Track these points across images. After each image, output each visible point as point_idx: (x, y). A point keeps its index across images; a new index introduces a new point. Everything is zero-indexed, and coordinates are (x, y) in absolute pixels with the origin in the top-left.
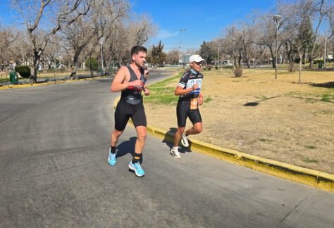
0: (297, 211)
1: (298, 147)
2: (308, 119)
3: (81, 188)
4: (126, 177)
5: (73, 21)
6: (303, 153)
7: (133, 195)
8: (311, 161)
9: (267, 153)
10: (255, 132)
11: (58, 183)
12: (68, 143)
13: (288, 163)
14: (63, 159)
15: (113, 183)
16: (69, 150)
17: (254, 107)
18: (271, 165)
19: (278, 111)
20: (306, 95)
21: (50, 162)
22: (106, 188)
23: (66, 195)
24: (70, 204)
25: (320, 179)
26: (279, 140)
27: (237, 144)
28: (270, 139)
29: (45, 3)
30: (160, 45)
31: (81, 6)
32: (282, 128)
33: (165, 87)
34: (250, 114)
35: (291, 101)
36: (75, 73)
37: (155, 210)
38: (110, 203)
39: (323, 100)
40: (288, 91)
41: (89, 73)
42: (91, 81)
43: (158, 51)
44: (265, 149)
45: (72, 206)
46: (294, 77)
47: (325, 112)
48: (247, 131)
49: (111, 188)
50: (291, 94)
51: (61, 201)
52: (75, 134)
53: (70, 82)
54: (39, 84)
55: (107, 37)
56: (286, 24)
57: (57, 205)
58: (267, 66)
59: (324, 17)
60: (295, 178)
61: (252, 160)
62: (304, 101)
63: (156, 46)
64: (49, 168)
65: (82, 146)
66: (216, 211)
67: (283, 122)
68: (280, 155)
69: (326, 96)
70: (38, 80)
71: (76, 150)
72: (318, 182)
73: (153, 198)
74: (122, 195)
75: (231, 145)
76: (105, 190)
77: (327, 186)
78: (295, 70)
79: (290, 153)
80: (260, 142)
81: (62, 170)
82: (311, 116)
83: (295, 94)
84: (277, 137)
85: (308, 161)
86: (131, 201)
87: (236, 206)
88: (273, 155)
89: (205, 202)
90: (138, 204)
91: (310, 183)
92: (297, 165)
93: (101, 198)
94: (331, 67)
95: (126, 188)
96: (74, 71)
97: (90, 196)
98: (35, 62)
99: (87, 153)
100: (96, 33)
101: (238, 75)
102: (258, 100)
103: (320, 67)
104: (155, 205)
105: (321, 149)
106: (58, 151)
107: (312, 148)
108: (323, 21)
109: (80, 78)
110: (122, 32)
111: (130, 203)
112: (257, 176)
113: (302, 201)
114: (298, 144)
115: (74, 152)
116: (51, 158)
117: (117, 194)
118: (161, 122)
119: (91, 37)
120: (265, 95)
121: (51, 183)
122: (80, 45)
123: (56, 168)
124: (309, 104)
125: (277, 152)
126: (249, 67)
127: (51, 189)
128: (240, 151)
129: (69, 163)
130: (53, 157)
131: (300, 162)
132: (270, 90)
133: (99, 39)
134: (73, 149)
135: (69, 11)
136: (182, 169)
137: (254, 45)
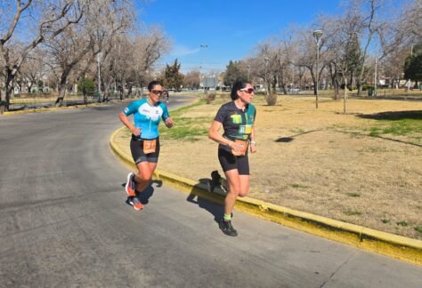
0: (333, 280)
1: (338, 195)
2: (352, 158)
3: (48, 257)
4: (113, 239)
5: (60, 31)
6: (344, 203)
7: (120, 265)
8: (353, 214)
9: (300, 203)
10: (286, 175)
11: (17, 250)
12: (40, 192)
13: (325, 216)
14: (30, 215)
15: (93, 249)
16: (40, 201)
17: (287, 144)
18: (304, 220)
19: (317, 149)
20: (351, 128)
21: (11, 219)
22: (84, 255)
23: (26, 268)
24: (29, 279)
25: (363, 237)
26: (316, 186)
27: (264, 192)
28: (306, 184)
29: (23, 7)
30: (176, 63)
31: (71, 12)
32: (321, 170)
33: (181, 117)
34: (282, 153)
35: (332, 136)
36: (62, 99)
37: (147, 285)
38: (85, 277)
39: (371, 135)
40: (331, 123)
41: (81, 99)
42: (83, 109)
43: (174, 72)
44: (297, 198)
45: (31, 283)
46: (338, 106)
47: (374, 150)
48: (276, 174)
49: (90, 255)
50: (333, 128)
51: (18, 276)
52: (51, 181)
53: (55, 109)
54: (13, 113)
55: (107, 53)
56: (329, 42)
57: (10, 283)
58: (307, 92)
59: (375, 34)
60: (333, 235)
61: (281, 213)
62: (348, 136)
63: (171, 65)
64: (7, 229)
65: (60, 196)
66: (230, 284)
67: (322, 163)
68: (316, 206)
69: (375, 129)
70: (11, 107)
71: (50, 202)
72: (361, 241)
73: (146, 268)
74: (104, 265)
75: (256, 193)
76: (82, 258)
77: (372, 245)
78: (339, 98)
79: (328, 202)
80: (291, 188)
81: (25, 231)
82: (356, 154)
83: (338, 127)
84: (313, 182)
85: (350, 213)
86: (115, 273)
87: (256, 275)
88: (307, 206)
89: (216, 271)
90: (125, 278)
91: (351, 243)
92: (335, 219)
93: (74, 270)
94: (383, 94)
95: (111, 254)
96: (61, 96)
97: (59, 268)
98: (7, 84)
99: (64, 207)
100: (91, 46)
101: (271, 103)
102: (294, 134)
103: (370, 94)
104: (148, 278)
105: (365, 196)
106: (24, 204)
107: (355, 195)
108: (372, 39)
109: (69, 104)
110: (126, 46)
111: (114, 276)
112: (286, 234)
113: (340, 267)
114: (338, 191)
115: (46, 206)
116: (13, 214)
117: (97, 264)
118: (169, 162)
119: (84, 52)
120: (302, 128)
121: (6, 249)
122: (69, 62)
123: (17, 227)
124: (355, 140)
125: (312, 201)
126: (285, 94)
127: (5, 259)
128: (265, 201)
129: (37, 221)
130: (15, 212)
131: (339, 214)
132: (308, 123)
133: (95, 54)
134: (45, 201)
135: (55, 17)
136: (191, 226)
137: (292, 66)
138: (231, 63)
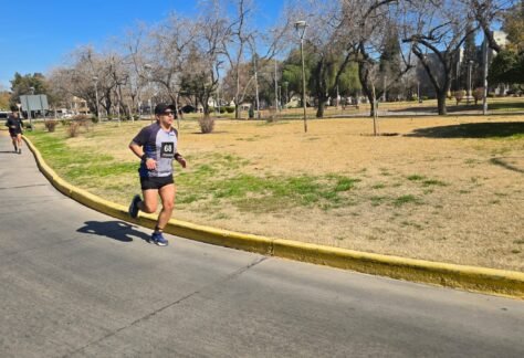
103: (251, 116)
108: (243, 50)
138: (18, 76)
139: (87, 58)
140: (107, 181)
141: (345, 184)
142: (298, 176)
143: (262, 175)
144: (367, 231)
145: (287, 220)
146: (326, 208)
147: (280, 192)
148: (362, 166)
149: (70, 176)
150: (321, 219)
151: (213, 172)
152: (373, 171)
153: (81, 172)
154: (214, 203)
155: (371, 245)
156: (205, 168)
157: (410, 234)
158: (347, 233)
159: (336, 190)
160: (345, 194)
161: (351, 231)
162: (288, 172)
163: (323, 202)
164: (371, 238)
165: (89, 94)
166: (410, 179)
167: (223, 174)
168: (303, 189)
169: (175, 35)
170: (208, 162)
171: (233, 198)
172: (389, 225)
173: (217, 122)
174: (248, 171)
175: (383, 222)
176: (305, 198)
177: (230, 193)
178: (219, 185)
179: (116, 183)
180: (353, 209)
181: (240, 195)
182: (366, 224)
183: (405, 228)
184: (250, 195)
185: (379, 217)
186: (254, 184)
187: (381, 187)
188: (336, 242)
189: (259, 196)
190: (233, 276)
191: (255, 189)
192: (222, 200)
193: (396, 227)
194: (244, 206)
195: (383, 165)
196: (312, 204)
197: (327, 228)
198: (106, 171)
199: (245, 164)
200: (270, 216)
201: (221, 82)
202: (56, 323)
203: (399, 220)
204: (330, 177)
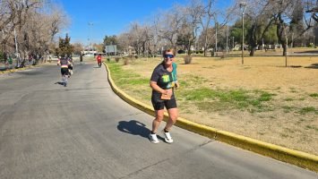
30: (67, 37)
43: (66, 43)
59: (212, 17)
101: (187, 62)
103: (213, 55)
139: (135, 28)
140: (135, 88)
141: (266, 97)
142: (236, 89)
143: (214, 89)
144: (280, 130)
145: (226, 118)
146: (253, 111)
147: (224, 99)
148: (277, 86)
149: (119, 84)
150: (249, 119)
151: (187, 86)
152: (285, 89)
153: (125, 82)
154: (185, 103)
155: (284, 141)
156: (184, 83)
157: (313, 135)
158: (266, 130)
159: (260, 100)
160: (266, 103)
161: (269, 129)
162: (230, 87)
163: (251, 107)
164: (283, 136)
165: (135, 45)
166: (311, 96)
167: (193, 87)
168: (239, 98)
169: (176, 15)
170: (185, 80)
171: (197, 101)
172: (296, 127)
173: (193, 58)
174: (207, 85)
175: (292, 125)
176: (240, 104)
177: (195, 98)
178: (190, 93)
179: (138, 89)
180: (271, 113)
181: (200, 99)
182: (279, 125)
183: (309, 130)
184: (206, 99)
185: (290, 121)
186: (209, 93)
187: (291, 100)
188: (259, 136)
189: (211, 101)
190: (191, 151)
191: (209, 96)
192: (190, 102)
193: (302, 129)
194: (202, 107)
195: (292, 86)
196: (244, 108)
197: (253, 126)
198: (135, 82)
199: (205, 81)
200: (216, 115)
201: (198, 37)
202: (90, 168)
203: (304, 124)
204: (257, 91)
